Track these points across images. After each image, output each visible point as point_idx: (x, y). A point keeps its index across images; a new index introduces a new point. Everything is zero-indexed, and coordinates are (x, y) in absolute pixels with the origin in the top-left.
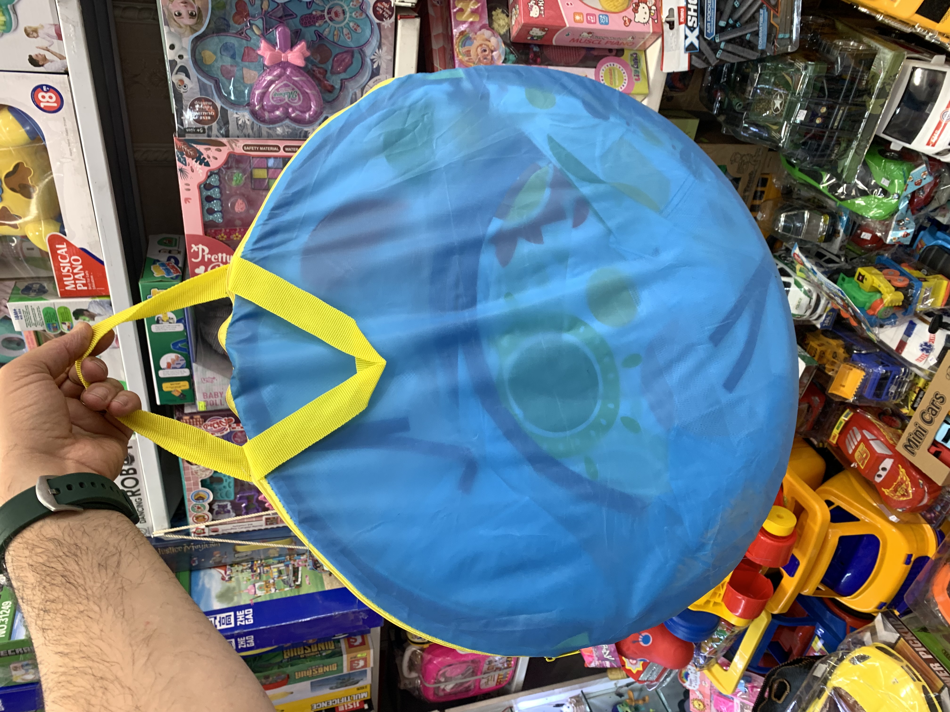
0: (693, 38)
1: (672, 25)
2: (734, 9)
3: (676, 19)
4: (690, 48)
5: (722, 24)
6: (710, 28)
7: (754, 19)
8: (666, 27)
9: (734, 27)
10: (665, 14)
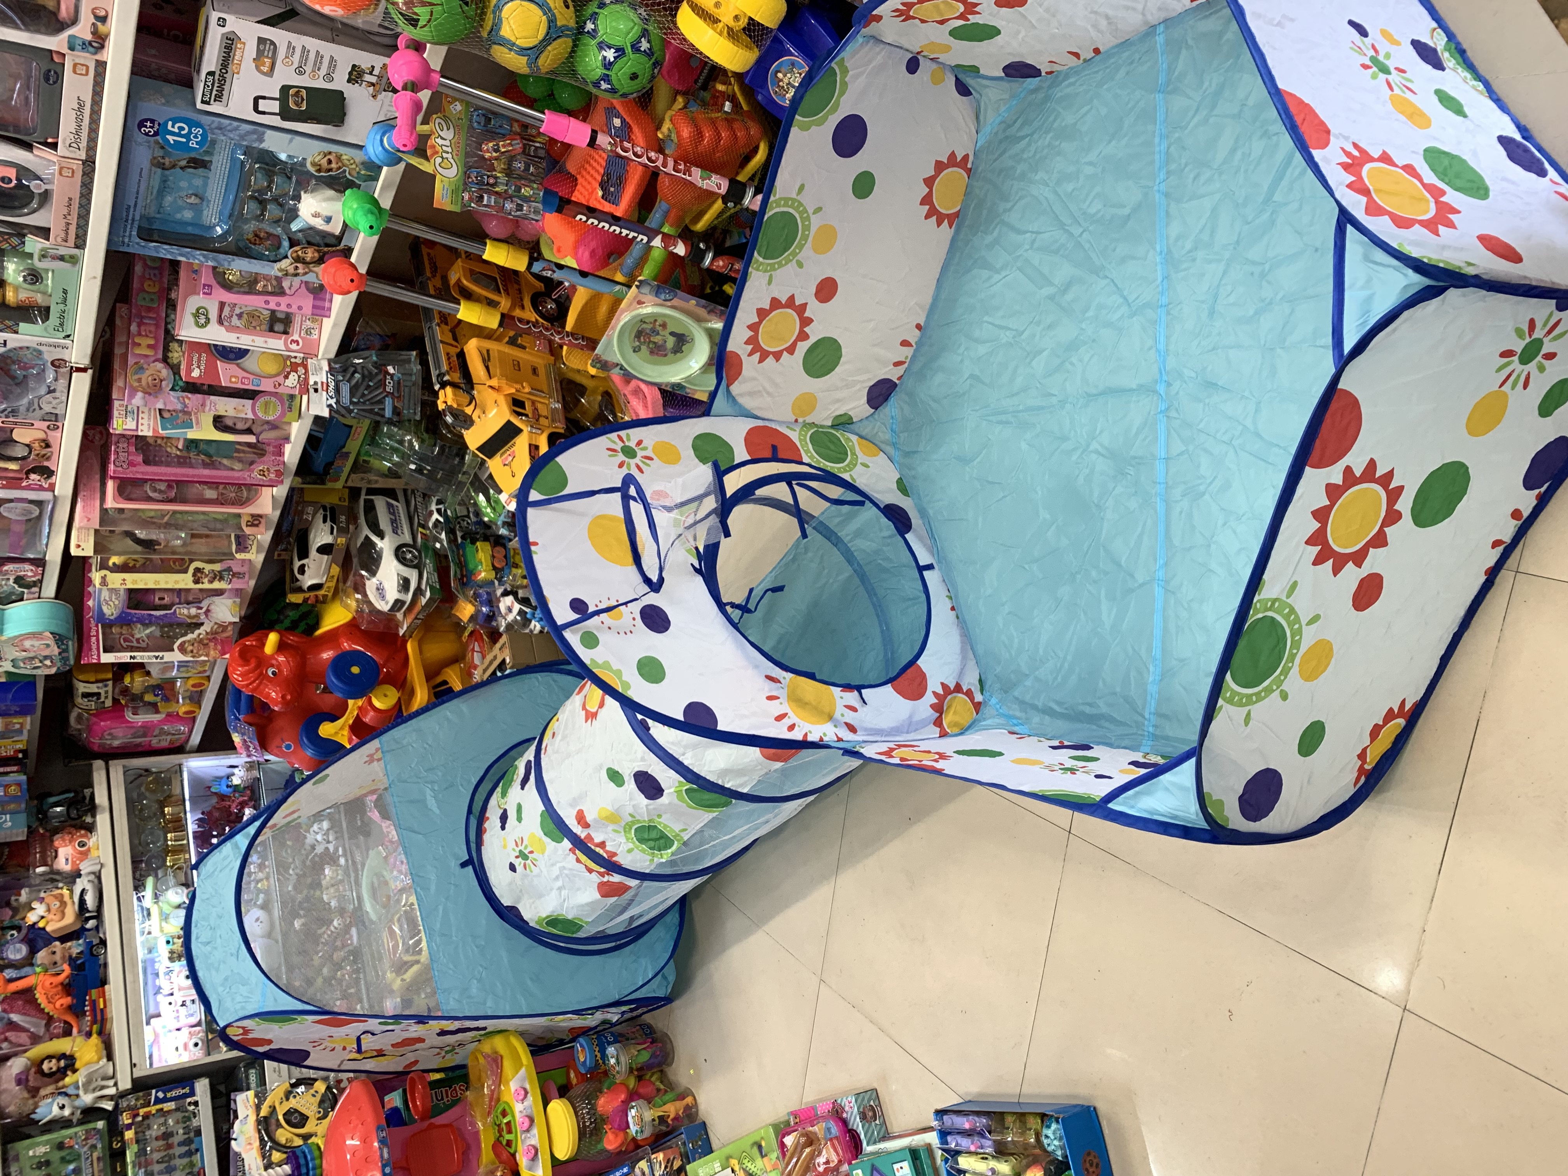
0: (332, 402)
1: (316, 390)
2: (363, 395)
3: (319, 386)
4: (330, 406)
5: (355, 400)
6: (346, 399)
7: (381, 402)
8: (312, 391)
9: (364, 403)
10: (311, 382)
